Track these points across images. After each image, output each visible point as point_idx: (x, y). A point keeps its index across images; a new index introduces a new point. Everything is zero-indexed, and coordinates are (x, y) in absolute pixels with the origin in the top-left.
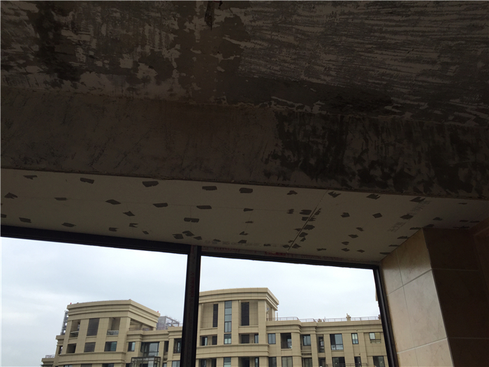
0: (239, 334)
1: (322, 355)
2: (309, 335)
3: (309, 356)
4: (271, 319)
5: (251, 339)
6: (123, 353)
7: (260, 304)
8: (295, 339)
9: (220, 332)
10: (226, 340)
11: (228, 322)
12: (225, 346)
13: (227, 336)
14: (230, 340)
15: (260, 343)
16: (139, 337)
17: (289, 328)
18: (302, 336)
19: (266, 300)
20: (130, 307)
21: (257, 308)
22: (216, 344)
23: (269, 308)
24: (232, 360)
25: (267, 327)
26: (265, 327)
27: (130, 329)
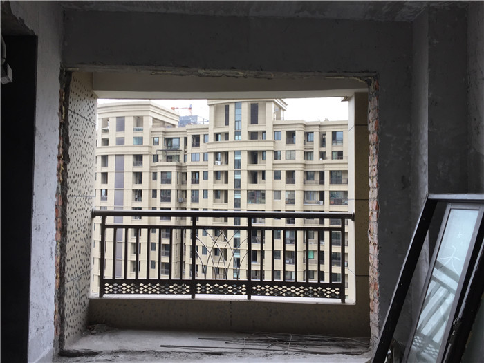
0: (248, 132)
1: (323, 150)
2: (313, 133)
3: (311, 150)
4: (278, 118)
5: (260, 136)
6: (149, 146)
7: (267, 105)
8: (299, 137)
9: (231, 129)
10: (237, 137)
11: (238, 122)
12: (236, 141)
13: (238, 133)
14: (240, 136)
15: (267, 139)
16: (162, 133)
17: (294, 126)
18: (307, 134)
19: (274, 102)
20: (151, 107)
21: (265, 109)
22: (228, 140)
23: (277, 108)
24: (242, 153)
25: (274, 125)
26: (272, 126)
27: (153, 126)
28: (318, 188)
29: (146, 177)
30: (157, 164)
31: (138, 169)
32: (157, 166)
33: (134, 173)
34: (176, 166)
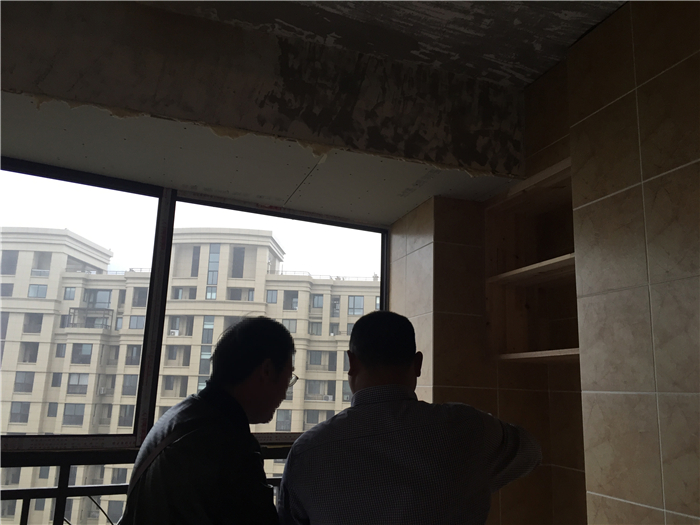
0: (228, 288)
1: (335, 320)
2: (322, 295)
3: (319, 321)
4: (273, 271)
5: (244, 296)
6: (56, 301)
7: (260, 251)
8: (303, 300)
9: (200, 283)
10: (209, 294)
11: (213, 272)
12: (207, 301)
13: (211, 289)
14: (214, 294)
15: (255, 300)
16: (81, 281)
17: (297, 284)
18: (313, 296)
19: (269, 247)
20: (67, 239)
21: (256, 256)
22: (195, 298)
23: (272, 257)
24: (216, 319)
25: (267, 281)
26: (264, 281)
27: (67, 270)
28: (327, 376)
29: (44, 352)
30: (67, 330)
31: (31, 338)
32: (67, 334)
33: (22, 343)
34: (102, 335)
